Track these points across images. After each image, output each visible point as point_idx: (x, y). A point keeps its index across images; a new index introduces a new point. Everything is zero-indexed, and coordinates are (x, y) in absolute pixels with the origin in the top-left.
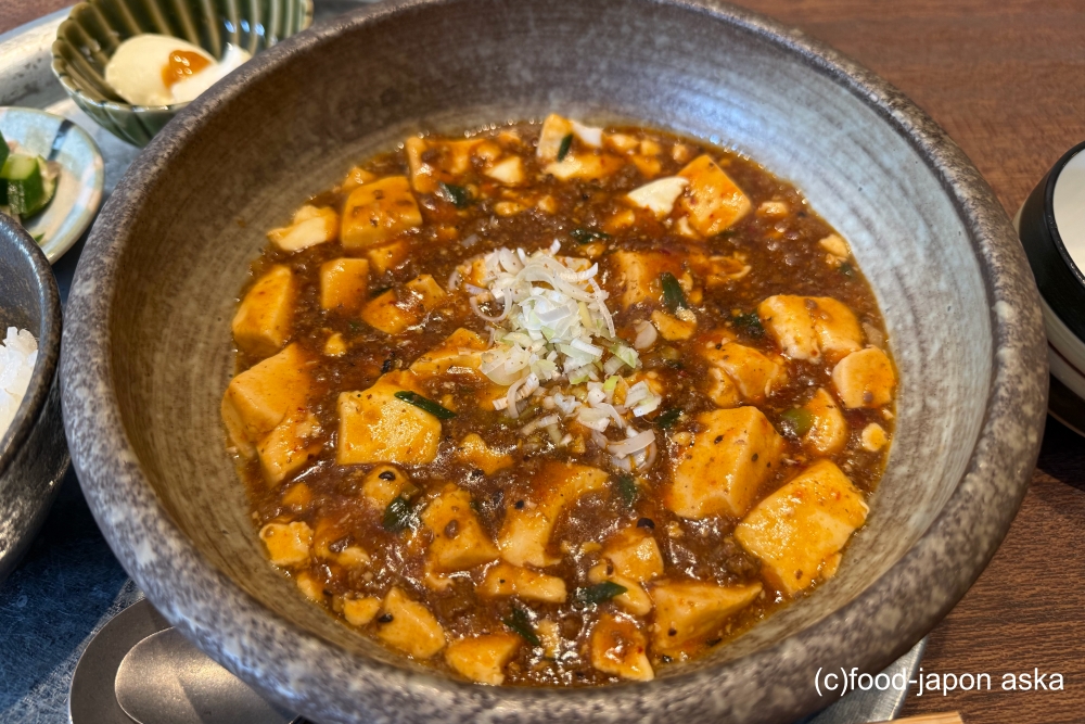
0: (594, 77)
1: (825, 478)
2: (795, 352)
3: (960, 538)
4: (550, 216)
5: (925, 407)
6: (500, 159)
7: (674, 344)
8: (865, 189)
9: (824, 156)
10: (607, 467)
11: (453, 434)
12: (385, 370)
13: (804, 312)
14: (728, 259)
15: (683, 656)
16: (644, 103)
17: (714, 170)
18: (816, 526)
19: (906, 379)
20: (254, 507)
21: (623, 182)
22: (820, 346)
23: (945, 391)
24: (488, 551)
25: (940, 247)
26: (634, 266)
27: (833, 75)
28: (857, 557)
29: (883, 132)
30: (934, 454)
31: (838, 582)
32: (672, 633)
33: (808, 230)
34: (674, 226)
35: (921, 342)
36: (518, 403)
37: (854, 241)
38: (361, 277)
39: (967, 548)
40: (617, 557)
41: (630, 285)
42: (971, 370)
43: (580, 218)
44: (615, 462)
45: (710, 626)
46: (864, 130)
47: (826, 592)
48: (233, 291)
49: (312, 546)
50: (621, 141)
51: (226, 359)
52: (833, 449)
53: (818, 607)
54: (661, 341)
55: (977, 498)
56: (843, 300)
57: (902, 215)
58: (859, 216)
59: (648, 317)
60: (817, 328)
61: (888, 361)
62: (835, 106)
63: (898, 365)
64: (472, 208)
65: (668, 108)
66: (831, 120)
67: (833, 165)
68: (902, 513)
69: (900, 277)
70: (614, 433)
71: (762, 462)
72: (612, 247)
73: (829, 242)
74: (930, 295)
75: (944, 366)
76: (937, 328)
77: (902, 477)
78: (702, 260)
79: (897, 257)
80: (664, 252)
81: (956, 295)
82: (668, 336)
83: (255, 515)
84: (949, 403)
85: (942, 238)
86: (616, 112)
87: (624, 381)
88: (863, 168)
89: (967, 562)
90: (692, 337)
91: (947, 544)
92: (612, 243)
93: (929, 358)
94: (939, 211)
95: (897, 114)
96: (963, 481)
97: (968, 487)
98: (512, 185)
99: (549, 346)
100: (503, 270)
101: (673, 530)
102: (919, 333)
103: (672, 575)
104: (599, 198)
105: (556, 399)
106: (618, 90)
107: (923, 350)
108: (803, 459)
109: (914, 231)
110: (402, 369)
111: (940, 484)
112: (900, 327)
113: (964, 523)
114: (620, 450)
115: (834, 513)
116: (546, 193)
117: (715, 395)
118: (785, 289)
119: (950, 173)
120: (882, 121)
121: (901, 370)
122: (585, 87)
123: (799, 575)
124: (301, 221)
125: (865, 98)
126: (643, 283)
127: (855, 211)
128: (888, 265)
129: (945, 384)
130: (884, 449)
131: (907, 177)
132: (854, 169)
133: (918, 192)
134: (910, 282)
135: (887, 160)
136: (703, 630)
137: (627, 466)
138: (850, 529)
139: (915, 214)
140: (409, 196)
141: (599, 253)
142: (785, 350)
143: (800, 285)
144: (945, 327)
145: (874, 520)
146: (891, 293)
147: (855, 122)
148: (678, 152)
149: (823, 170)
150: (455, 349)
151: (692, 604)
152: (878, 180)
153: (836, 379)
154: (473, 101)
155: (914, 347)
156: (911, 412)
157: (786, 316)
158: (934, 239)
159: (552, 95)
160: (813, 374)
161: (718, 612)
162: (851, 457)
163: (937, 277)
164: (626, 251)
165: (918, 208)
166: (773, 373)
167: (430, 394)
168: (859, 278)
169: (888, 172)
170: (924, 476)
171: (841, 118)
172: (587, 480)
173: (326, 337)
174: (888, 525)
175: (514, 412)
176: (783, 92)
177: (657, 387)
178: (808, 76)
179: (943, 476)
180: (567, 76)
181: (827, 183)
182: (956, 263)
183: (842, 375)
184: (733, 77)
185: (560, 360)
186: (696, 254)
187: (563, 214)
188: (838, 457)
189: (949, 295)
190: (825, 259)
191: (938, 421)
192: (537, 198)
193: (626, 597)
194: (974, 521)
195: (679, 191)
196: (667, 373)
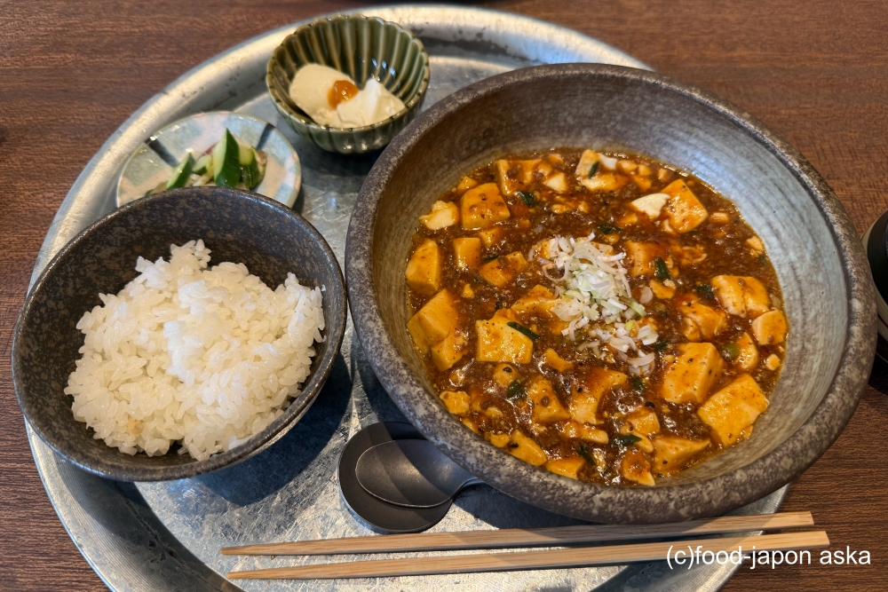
0: (612, 123)
1: (747, 384)
2: (732, 310)
3: (824, 426)
4: (585, 215)
5: (803, 347)
6: (552, 174)
7: (663, 301)
8: (777, 212)
9: (754, 189)
10: (627, 372)
11: (539, 348)
12: (497, 308)
13: (739, 286)
14: (693, 249)
15: (669, 475)
16: (642, 141)
17: (686, 190)
18: (740, 410)
19: (793, 330)
20: (434, 381)
21: (628, 194)
22: (746, 308)
23: (816, 340)
24: (564, 415)
25: (821, 256)
26: (639, 251)
27: (767, 146)
28: (762, 428)
29: (793, 183)
30: (808, 376)
31: (751, 441)
32: (665, 462)
33: (741, 233)
34: (661, 226)
35: (804, 309)
36: (575, 331)
37: (767, 242)
38: (477, 249)
39: (827, 431)
40: (636, 423)
41: (637, 264)
42: (833, 331)
43: (603, 217)
44: (631, 370)
45: (683, 460)
46: (782, 179)
47: (745, 446)
48: (405, 253)
49: (470, 405)
50: (627, 165)
51: (405, 294)
52: (749, 368)
53: (741, 453)
54: (655, 298)
55: (834, 406)
56: (759, 279)
57: (799, 232)
58: (772, 228)
59: (647, 285)
60: (745, 297)
61: (783, 318)
62: (765, 162)
63: (788, 320)
64: (537, 207)
65: (657, 146)
66: (761, 169)
67: (759, 194)
68: (788, 407)
69: (794, 269)
70: (632, 353)
71: (713, 374)
72: (624, 238)
73: (752, 241)
74: (811, 283)
75: (817, 326)
76: (814, 303)
77: (788, 386)
78: (678, 249)
79: (792, 256)
80: (656, 243)
81: (828, 286)
82: (659, 296)
83: (435, 386)
84: (818, 348)
85: (822, 252)
86: (624, 145)
87: (637, 323)
88: (777, 200)
89: (826, 438)
90: (673, 298)
91: (817, 429)
92: (624, 235)
93: (808, 320)
94: (823, 236)
95: (804, 176)
96: (826, 396)
97: (829, 401)
98: (561, 193)
99: (593, 300)
100: (561, 250)
101: (666, 409)
102: (803, 304)
103: (664, 432)
104: (614, 204)
105: (598, 332)
106: (626, 132)
107: (804, 314)
108: (734, 373)
109: (805, 243)
110: (507, 308)
111: (811, 394)
112: (791, 298)
113: (826, 419)
114: (635, 363)
115: (751, 404)
116: (582, 200)
117: (688, 333)
118: (726, 270)
119: (833, 217)
120: (793, 177)
121: (790, 324)
122: (606, 129)
123: (731, 436)
124: (437, 211)
125: (785, 164)
126: (646, 263)
127: (769, 224)
128: (787, 260)
129: (816, 336)
130: (778, 369)
131: (805, 212)
132: (771, 199)
133: (810, 222)
134: (799, 272)
135: (793, 199)
136: (680, 462)
137: (638, 372)
138: (758, 413)
139: (807, 233)
140: (500, 198)
141: (617, 241)
142: (727, 309)
143: (735, 268)
144: (819, 303)
145: (771, 409)
146: (788, 277)
147: (777, 174)
148: (662, 175)
149: (752, 196)
150: (536, 297)
151: (676, 448)
152: (786, 209)
153: (754, 327)
154: (535, 135)
155: (799, 311)
156: (795, 349)
157: (728, 289)
158: (818, 250)
159: (584, 132)
160: (740, 324)
161: (689, 453)
162: (760, 373)
163: (817, 273)
164: (633, 241)
165: (810, 231)
166: (720, 321)
167: (524, 324)
168: (769, 266)
169: (793, 206)
170: (802, 388)
171: (768, 169)
172: (616, 378)
173: (462, 287)
174: (779, 413)
175: (573, 337)
176: (732, 147)
177: (654, 327)
178: (750, 143)
179: (813, 389)
180: (595, 121)
181: (754, 204)
182: (830, 268)
183: (758, 326)
184: (701, 134)
185: (600, 309)
186: (674, 245)
187: (593, 214)
188: (753, 372)
189: (823, 285)
190: (749, 252)
191: (811, 357)
192: (577, 203)
193: (641, 444)
194: (832, 418)
195: (664, 202)
196: (660, 319)
